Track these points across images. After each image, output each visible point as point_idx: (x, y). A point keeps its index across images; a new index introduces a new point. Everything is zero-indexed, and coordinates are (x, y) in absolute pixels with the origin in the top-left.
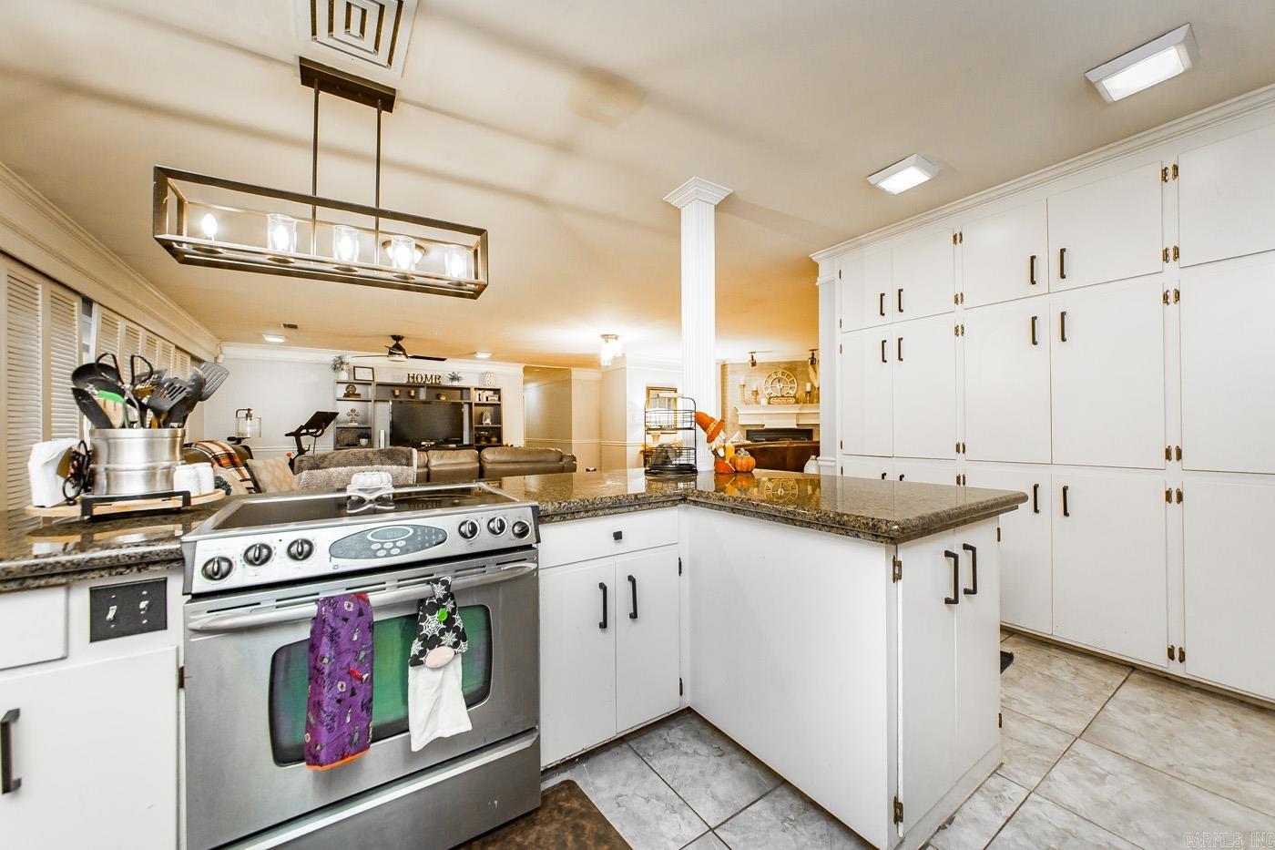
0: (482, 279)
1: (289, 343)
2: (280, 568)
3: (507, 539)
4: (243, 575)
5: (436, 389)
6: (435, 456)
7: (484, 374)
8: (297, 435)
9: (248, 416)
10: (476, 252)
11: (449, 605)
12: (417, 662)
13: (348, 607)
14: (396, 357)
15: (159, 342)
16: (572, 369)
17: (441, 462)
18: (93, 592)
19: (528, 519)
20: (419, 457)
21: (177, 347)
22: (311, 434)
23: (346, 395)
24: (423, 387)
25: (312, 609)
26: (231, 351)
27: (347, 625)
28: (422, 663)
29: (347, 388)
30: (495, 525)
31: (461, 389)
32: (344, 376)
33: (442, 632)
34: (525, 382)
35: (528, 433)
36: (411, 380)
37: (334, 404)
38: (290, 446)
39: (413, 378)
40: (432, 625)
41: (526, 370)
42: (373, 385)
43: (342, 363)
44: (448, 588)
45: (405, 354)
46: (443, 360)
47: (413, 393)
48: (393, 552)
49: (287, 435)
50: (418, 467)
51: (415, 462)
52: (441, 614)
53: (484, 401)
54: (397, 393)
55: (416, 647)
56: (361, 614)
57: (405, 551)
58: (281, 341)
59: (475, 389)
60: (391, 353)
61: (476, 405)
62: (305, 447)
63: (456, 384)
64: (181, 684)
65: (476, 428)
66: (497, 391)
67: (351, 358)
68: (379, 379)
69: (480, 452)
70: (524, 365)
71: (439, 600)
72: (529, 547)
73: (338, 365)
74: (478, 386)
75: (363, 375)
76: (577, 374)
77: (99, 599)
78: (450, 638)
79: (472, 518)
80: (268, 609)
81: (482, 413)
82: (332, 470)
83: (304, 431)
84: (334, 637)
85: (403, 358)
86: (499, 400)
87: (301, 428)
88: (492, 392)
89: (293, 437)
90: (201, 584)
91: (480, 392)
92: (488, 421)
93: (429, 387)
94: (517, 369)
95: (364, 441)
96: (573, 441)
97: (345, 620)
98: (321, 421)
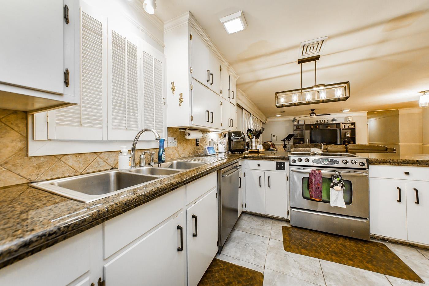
0: (347, 95)
1: (282, 116)
2: (303, 163)
3: (357, 166)
4: (298, 163)
5: (326, 124)
6: (329, 147)
7: (347, 118)
8: (284, 140)
9: (274, 136)
10: (345, 87)
11: (340, 178)
12: (332, 187)
13: (317, 172)
14: (313, 116)
15: (258, 120)
16: (399, 109)
17: (331, 148)
18: (276, 162)
19: (365, 161)
20: (324, 147)
21: (261, 121)
22: (288, 140)
23: (296, 129)
24: (321, 124)
25: (310, 171)
26: (269, 120)
27: (317, 175)
28: (333, 188)
29: (297, 126)
30: (353, 162)
31: (337, 124)
32: (296, 123)
33: (338, 183)
34: (368, 118)
35: (370, 140)
36: (317, 123)
37: (293, 132)
38: (282, 143)
39: (318, 122)
40: (336, 181)
41: (368, 113)
42: (305, 125)
43: (295, 120)
44: (340, 173)
45: (315, 115)
46: (329, 115)
47: (317, 127)
48: (326, 164)
49: (282, 140)
50: (324, 149)
51: (323, 148)
52: (339, 179)
53: (347, 127)
54: (312, 127)
55: (332, 184)
56: (320, 174)
57: (328, 164)
58: (280, 116)
59: (343, 123)
60: (311, 115)
61: (343, 129)
62: (286, 143)
63: (334, 122)
64: (288, 180)
65: (343, 138)
66: (353, 124)
67: (298, 118)
68: (306, 123)
69: (346, 146)
70: (367, 111)
71: (337, 176)
72: (365, 169)
73: (294, 120)
74: (343, 122)
75: (301, 122)
76: (401, 112)
77: (277, 163)
78: (340, 185)
79: (346, 159)
80: (302, 169)
81: (346, 132)
82: (299, 149)
83: (286, 139)
84: (315, 177)
85: (315, 116)
86: (354, 127)
87: (285, 138)
88: (351, 124)
89: (283, 141)
90: (292, 163)
91: (345, 124)
92: (349, 135)
93: (324, 124)
94: (365, 114)
95: (302, 142)
96: (400, 144)
97: (317, 174)
98: (290, 136)
